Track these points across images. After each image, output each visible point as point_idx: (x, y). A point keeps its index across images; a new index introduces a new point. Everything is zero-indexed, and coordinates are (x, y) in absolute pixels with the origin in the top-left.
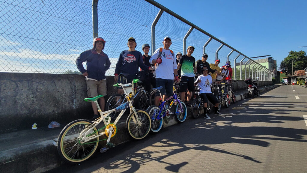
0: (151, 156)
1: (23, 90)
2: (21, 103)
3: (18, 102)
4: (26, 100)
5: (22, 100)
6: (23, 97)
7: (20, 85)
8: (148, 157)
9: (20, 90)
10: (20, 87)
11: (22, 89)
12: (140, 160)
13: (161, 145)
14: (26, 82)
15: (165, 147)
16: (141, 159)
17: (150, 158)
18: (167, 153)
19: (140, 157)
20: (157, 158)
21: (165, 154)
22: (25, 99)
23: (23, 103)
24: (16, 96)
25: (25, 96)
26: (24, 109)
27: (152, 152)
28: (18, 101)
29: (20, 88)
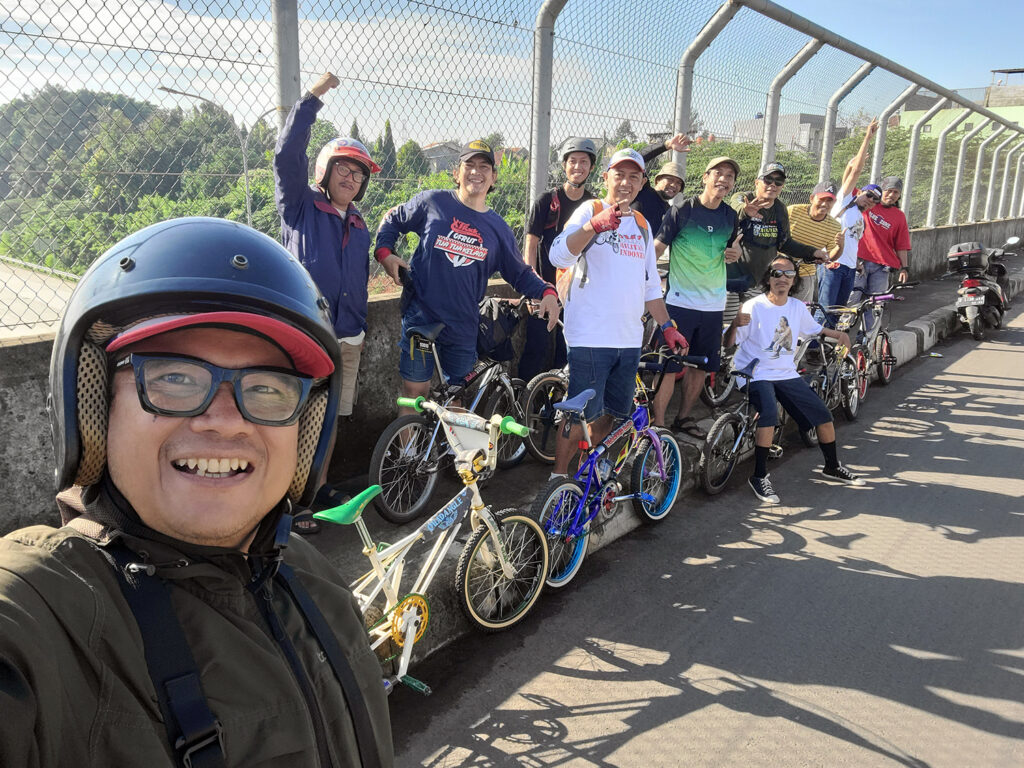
0: (563, 731)
1: (25, 422)
2: (24, 473)
3: (13, 473)
4: (41, 461)
5: (27, 461)
6: (31, 449)
7: (14, 401)
8: (557, 734)
9: (16, 420)
10: (12, 410)
11: (21, 418)
12: (528, 754)
13: (590, 668)
14: (33, 386)
15: (613, 684)
16: (534, 746)
17: (566, 741)
18: (626, 721)
19: (526, 737)
20: (593, 744)
21: (615, 724)
22: (39, 453)
23: (30, 473)
24: (5, 446)
25: (35, 440)
26: (39, 494)
27: (565, 711)
28: (13, 467)
29: (15, 415)
